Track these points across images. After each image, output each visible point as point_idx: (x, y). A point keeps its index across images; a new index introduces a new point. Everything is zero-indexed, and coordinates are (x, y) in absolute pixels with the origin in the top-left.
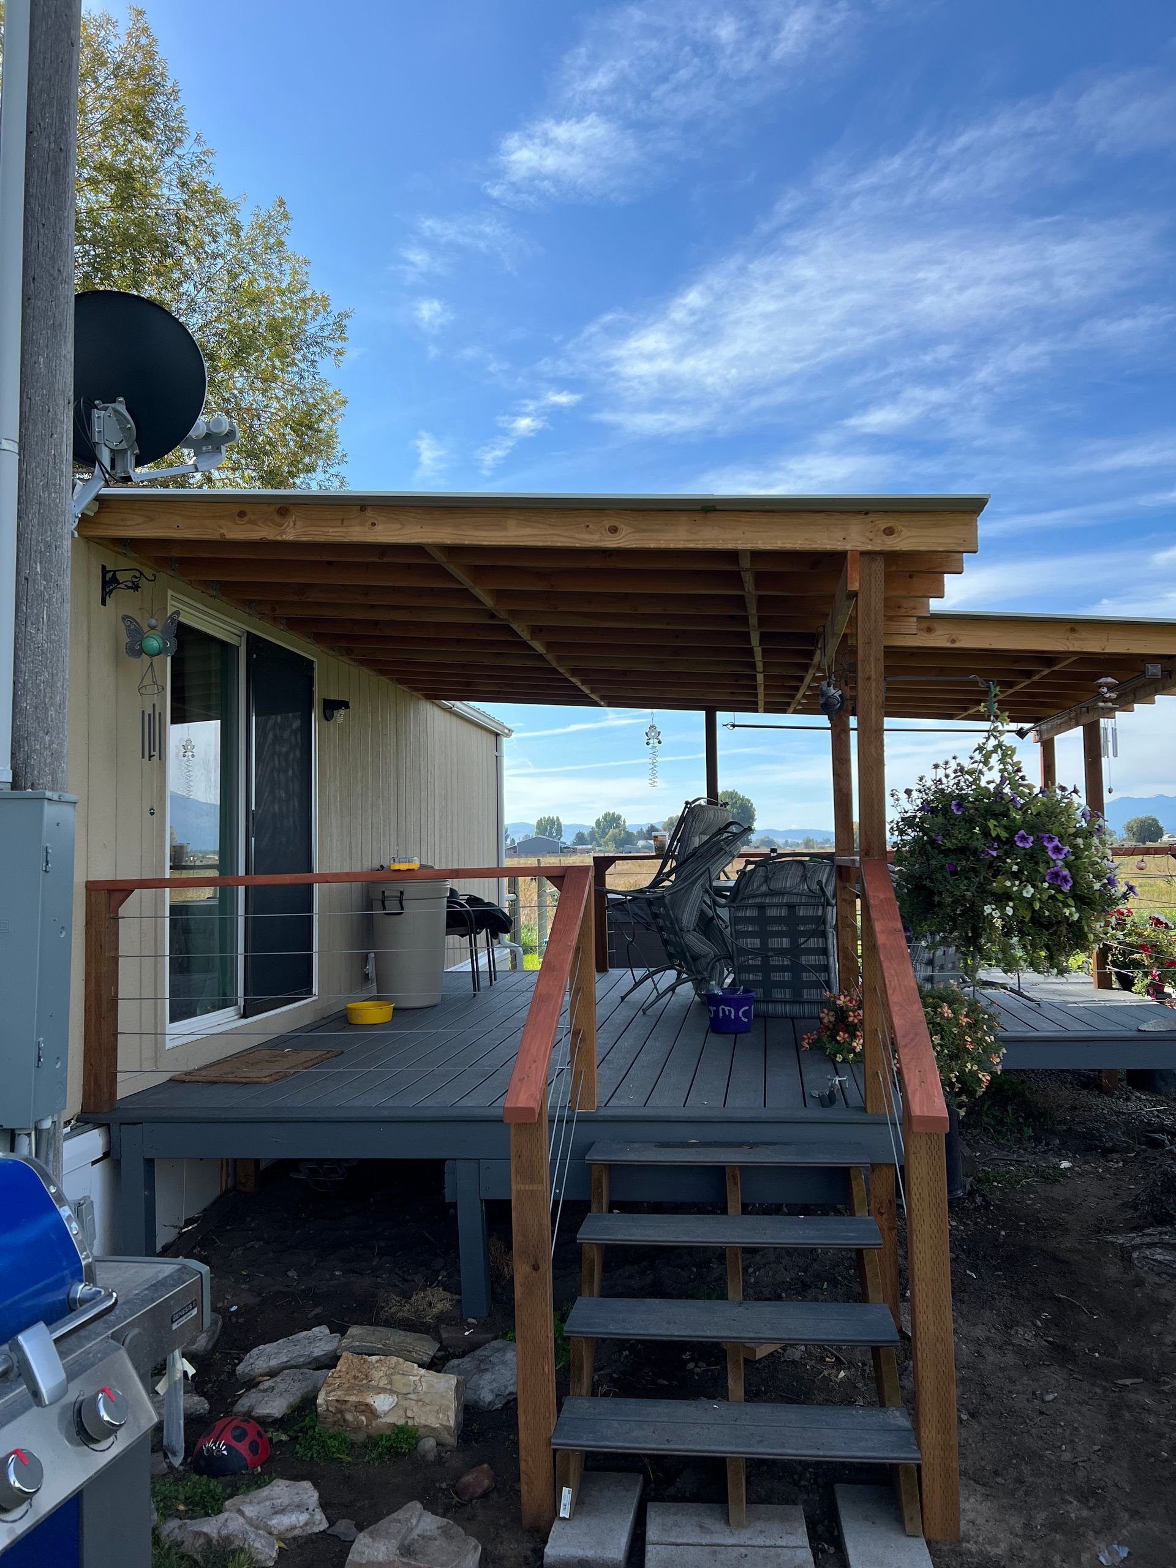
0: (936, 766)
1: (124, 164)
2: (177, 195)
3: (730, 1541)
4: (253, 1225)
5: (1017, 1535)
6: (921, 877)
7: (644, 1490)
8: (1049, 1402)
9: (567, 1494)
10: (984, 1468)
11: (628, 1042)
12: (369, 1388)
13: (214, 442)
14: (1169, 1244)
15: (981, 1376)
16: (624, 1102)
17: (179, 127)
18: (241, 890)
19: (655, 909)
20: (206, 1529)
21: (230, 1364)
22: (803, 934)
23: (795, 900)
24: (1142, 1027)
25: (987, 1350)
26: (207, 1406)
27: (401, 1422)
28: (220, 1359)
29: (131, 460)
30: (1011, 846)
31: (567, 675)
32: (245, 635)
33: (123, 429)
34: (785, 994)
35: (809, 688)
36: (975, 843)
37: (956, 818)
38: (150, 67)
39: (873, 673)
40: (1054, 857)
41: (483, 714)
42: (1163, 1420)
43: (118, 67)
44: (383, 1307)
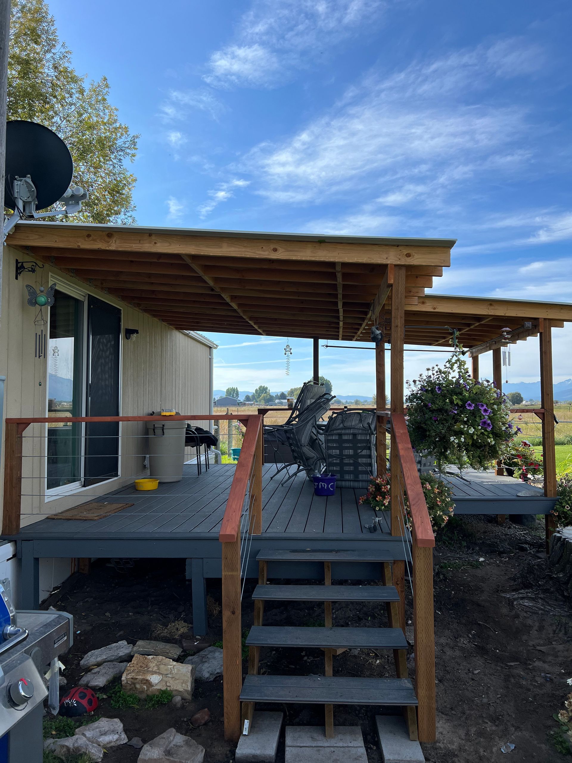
0: (428, 369)
1: (26, 56)
2: (52, 73)
3: (326, 744)
4: (88, 590)
5: (462, 739)
6: (420, 423)
7: (283, 720)
8: (476, 674)
9: (247, 723)
10: (446, 707)
11: (275, 500)
12: (148, 671)
13: (75, 199)
14: (531, 598)
15: (444, 662)
16: (275, 530)
17: (54, 39)
18: (84, 424)
19: (288, 435)
20: (67, 744)
21: (76, 660)
22: (359, 448)
23: (356, 431)
24: (519, 494)
25: (446, 649)
26: (65, 681)
27: (164, 688)
28: (72, 657)
29: (33, 207)
30: (463, 409)
31: (247, 320)
32: (87, 296)
33: (30, 191)
34: (350, 477)
35: (364, 329)
36: (446, 407)
37: (437, 394)
38: (40, 8)
39: (399, 324)
40: (484, 414)
41: (204, 337)
42: (529, 683)
43: (24, 7)
44: (154, 631)
